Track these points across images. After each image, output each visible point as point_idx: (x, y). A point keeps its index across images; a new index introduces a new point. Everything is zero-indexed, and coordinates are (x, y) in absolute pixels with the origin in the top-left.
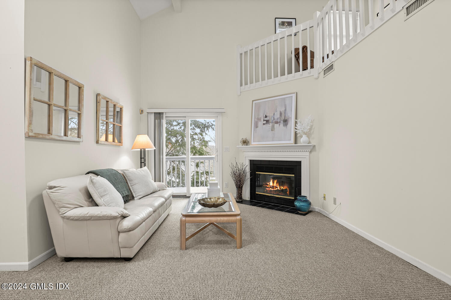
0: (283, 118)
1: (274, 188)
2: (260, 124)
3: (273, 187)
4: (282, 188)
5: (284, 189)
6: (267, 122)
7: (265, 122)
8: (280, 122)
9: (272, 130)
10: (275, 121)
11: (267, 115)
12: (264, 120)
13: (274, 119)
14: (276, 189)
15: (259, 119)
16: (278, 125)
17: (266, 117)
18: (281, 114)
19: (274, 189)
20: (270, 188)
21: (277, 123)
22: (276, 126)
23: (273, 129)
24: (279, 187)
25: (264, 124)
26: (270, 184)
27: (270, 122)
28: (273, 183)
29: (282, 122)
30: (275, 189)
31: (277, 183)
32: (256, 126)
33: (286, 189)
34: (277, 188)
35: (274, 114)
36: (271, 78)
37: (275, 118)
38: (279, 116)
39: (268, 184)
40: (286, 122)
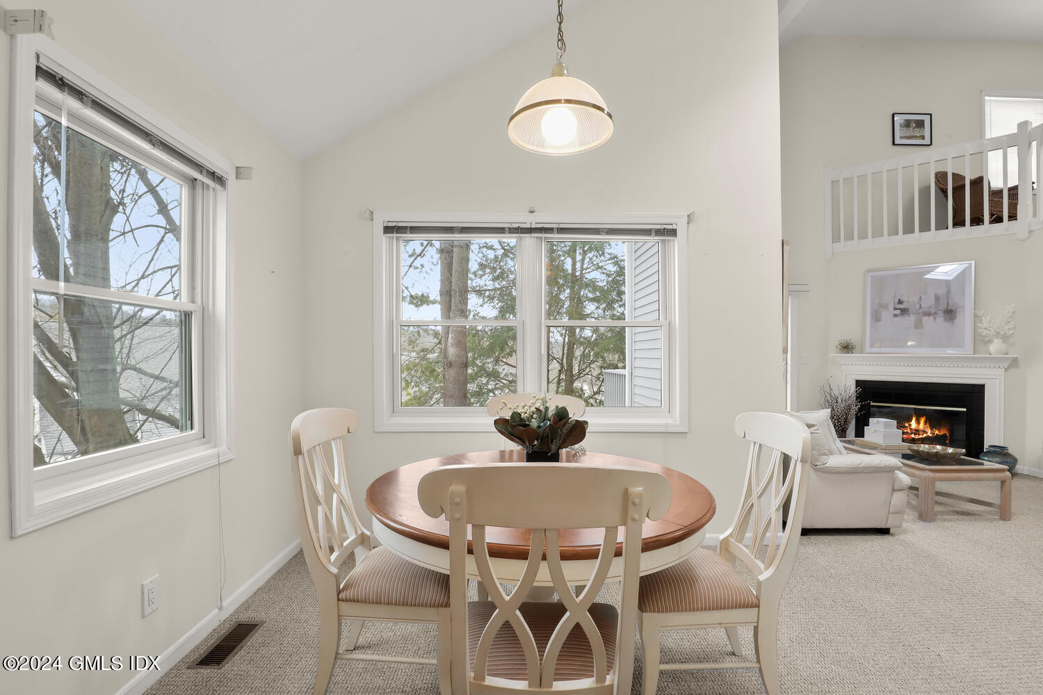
0: (943, 306)
1: (919, 435)
2: (887, 315)
3: (917, 432)
4: (937, 432)
5: (942, 435)
6: (904, 311)
7: (898, 312)
8: (936, 313)
9: (916, 327)
10: (923, 312)
11: (902, 300)
12: (895, 309)
13: (920, 307)
14: (925, 435)
15: (883, 306)
16: (931, 318)
17: (900, 302)
18: (937, 298)
19: (921, 436)
20: (911, 434)
21: (929, 314)
22: (927, 320)
23: (919, 325)
24: (929, 431)
25: (895, 315)
26: (910, 425)
27: (910, 311)
28: (918, 422)
29: (941, 313)
30: (923, 435)
31: (925, 423)
32: (876, 318)
33: (945, 435)
34: (925, 432)
35: (921, 298)
36: (913, 232)
37: (922, 306)
38: (932, 302)
39: (907, 425)
40: (950, 314)
